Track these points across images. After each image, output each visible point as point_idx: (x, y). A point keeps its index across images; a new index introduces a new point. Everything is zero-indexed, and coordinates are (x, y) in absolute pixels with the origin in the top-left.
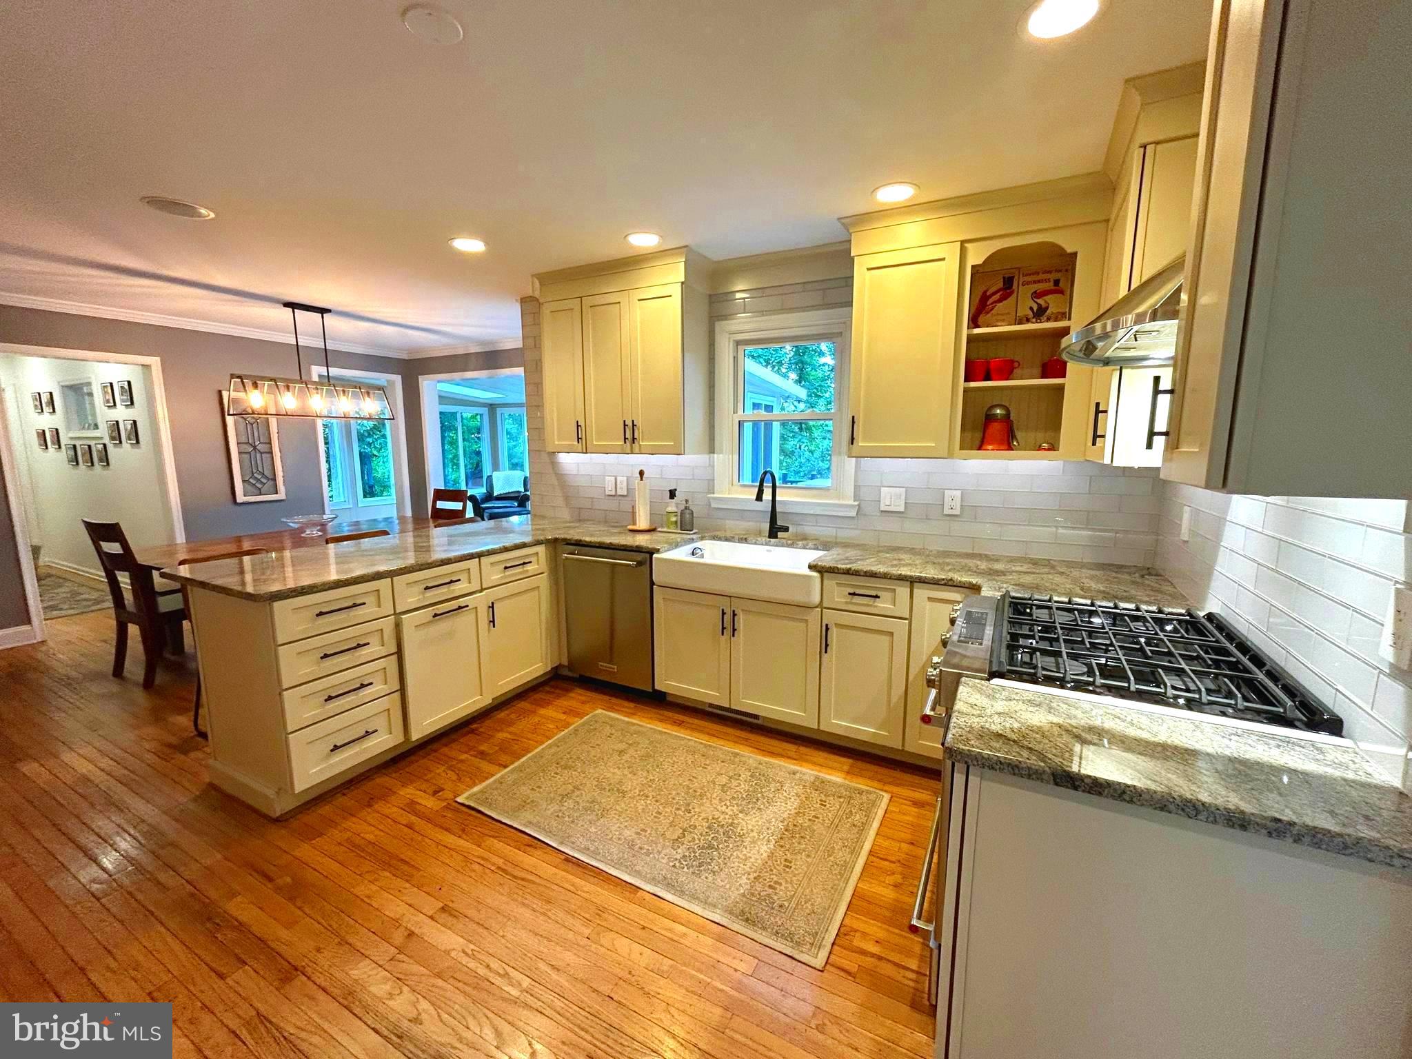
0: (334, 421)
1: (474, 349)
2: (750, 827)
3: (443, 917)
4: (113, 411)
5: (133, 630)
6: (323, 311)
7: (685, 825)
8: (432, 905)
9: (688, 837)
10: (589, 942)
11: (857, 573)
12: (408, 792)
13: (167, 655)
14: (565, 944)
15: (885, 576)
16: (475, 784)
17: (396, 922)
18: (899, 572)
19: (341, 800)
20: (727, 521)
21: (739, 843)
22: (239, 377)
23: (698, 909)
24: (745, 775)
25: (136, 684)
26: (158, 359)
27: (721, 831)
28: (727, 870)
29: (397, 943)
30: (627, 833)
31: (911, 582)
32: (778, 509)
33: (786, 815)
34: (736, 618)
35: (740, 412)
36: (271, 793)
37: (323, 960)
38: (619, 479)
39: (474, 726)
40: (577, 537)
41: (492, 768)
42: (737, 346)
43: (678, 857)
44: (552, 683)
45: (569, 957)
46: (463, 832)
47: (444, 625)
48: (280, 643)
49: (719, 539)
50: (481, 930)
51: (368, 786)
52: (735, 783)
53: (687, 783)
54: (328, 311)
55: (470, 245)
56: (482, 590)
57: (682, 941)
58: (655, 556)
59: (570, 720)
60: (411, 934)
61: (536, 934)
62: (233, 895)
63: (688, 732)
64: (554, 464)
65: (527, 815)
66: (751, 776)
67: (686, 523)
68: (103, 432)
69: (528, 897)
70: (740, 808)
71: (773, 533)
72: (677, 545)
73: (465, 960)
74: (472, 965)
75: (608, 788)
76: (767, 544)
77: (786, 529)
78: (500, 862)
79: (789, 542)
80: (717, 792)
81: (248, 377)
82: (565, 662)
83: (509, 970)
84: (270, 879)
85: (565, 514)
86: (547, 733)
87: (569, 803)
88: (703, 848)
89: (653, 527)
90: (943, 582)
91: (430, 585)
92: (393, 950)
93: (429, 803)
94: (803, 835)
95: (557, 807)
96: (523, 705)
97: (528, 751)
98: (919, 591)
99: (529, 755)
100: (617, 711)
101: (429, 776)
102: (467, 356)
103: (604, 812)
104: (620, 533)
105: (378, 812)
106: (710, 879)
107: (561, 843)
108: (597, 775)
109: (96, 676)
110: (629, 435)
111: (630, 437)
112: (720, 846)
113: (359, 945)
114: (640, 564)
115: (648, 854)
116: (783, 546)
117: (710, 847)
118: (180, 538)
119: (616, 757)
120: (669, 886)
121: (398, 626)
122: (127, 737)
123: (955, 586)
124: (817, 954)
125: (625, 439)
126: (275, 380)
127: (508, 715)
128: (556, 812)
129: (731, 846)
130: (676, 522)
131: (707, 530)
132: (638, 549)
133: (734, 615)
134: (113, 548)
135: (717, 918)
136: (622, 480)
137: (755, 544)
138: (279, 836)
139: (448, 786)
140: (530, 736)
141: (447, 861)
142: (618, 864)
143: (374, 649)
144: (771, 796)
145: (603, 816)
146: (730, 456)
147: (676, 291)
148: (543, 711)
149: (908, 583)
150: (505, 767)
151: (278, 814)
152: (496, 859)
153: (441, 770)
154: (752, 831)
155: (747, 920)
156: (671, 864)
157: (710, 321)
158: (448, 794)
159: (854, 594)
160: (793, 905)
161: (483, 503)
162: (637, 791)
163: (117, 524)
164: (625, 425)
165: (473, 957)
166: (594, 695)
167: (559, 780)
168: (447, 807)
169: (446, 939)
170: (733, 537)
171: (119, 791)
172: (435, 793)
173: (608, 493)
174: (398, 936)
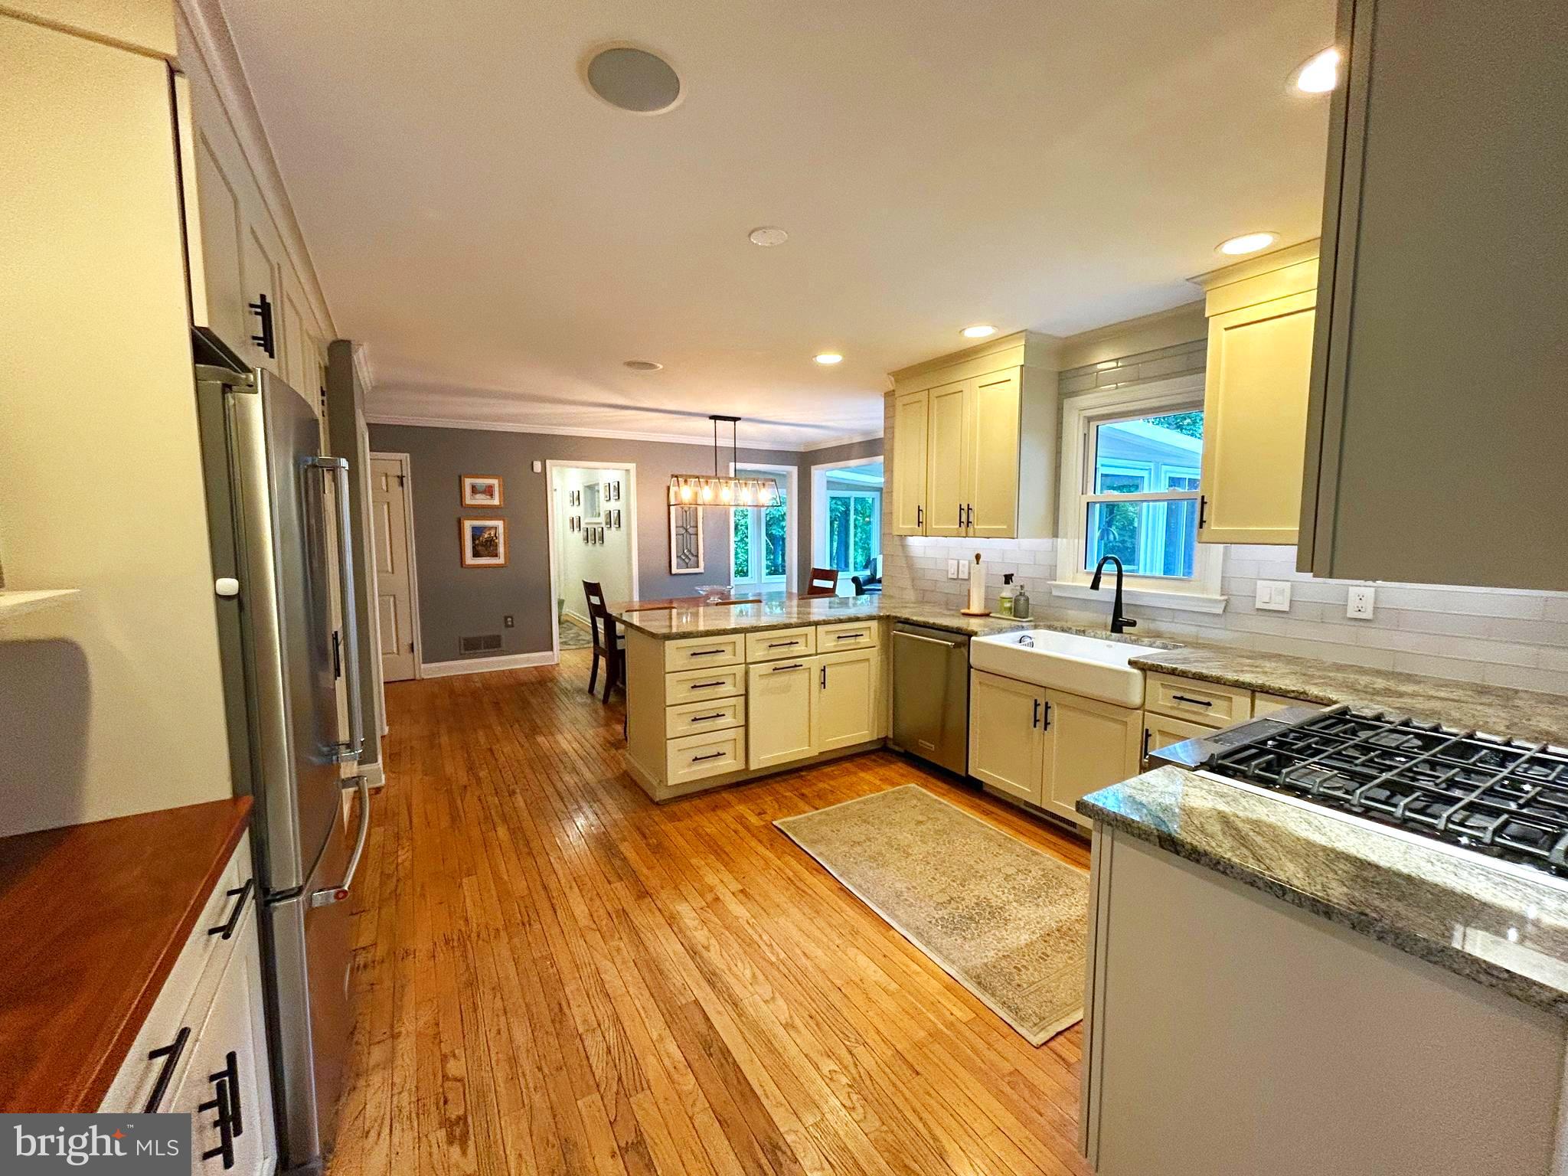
0: (749, 508)
1: (858, 439)
2: (1020, 916)
3: (741, 896)
4: (609, 503)
5: (602, 662)
6: (735, 419)
7: (955, 895)
8: (736, 886)
9: (954, 905)
10: (837, 949)
11: (1184, 674)
12: (742, 809)
13: (618, 683)
14: (818, 942)
15: (1218, 681)
16: (789, 815)
17: (711, 889)
18: (1237, 678)
19: (697, 802)
20: (1070, 612)
21: (1001, 925)
22: (676, 477)
23: (938, 961)
24: (1036, 872)
25: (599, 700)
26: (634, 465)
27: (988, 909)
28: (978, 941)
29: (708, 901)
30: (898, 885)
31: (1253, 692)
32: (1124, 601)
33: (1064, 918)
34: (1049, 711)
35: (1090, 493)
36: (655, 783)
37: (664, 895)
38: (961, 562)
39: (803, 773)
40: (907, 616)
41: (807, 808)
42: (1089, 422)
43: (937, 916)
44: (881, 754)
45: (819, 953)
46: (771, 846)
47: (783, 679)
48: (667, 671)
49: (1055, 629)
50: (763, 913)
51: (716, 798)
52: (1021, 876)
53: (972, 863)
54: (739, 419)
55: (829, 358)
56: (817, 654)
57: (914, 976)
58: (973, 638)
59: (883, 786)
60: (717, 899)
61: (800, 930)
62: (624, 839)
63: (994, 822)
64: (904, 546)
65: (822, 848)
66: (1042, 876)
67: (1021, 610)
68: (602, 519)
69: (802, 903)
70: (1017, 898)
71: (1117, 626)
72: (1000, 631)
73: (746, 926)
74: (750, 931)
75: (896, 846)
76: (1107, 639)
77: (1133, 624)
78: (791, 874)
79: (1133, 638)
80: (1000, 879)
81: (681, 476)
82: (891, 736)
83: (774, 943)
84: (645, 837)
85: (910, 595)
86: (861, 793)
87: (858, 849)
88: (964, 917)
89: (987, 612)
90: (1292, 695)
91: (774, 644)
92: (704, 904)
93: (754, 820)
94: (1074, 939)
95: (847, 849)
96: (848, 765)
97: (839, 801)
98: (1263, 702)
99: (839, 805)
100: (932, 790)
101: (758, 801)
102: (851, 446)
103: (885, 865)
104: (953, 615)
105: (718, 816)
106: (959, 941)
107: (841, 875)
108: (890, 835)
109: (579, 691)
110: (964, 519)
111: (965, 520)
112: (981, 921)
113: (685, 893)
114: (958, 645)
115: (910, 906)
116: (1125, 642)
117: (971, 918)
118: (636, 598)
119: (912, 825)
120: (919, 934)
121: (747, 673)
122: (590, 733)
123: (1309, 701)
124: (1038, 1033)
125: (960, 522)
126: (698, 477)
127: (833, 771)
128: (844, 851)
129: (992, 924)
130: (1010, 608)
131: (1045, 618)
132: (958, 631)
133: (1047, 707)
134: (595, 600)
135: (953, 973)
136: (964, 563)
137: (1095, 637)
138: (656, 814)
139: (770, 811)
140: (844, 791)
141: (754, 862)
142: (882, 905)
143: (728, 689)
144: (1057, 898)
145: (883, 866)
146: (1076, 541)
147: (1015, 375)
148: (862, 774)
149: (1249, 692)
150: (817, 809)
151: (658, 799)
152: (787, 871)
153: (769, 799)
154: (1020, 919)
155: (979, 983)
156: (928, 920)
157: (1058, 399)
158: (768, 818)
159: (1182, 698)
160: (1032, 989)
161: (865, 584)
162: (921, 857)
163: (599, 584)
164: (961, 509)
165: (753, 927)
166: (913, 770)
167: (856, 829)
168: (765, 827)
169: (738, 909)
170: (1070, 629)
171: (580, 764)
172: (760, 814)
173: (950, 576)
174: (709, 897)
